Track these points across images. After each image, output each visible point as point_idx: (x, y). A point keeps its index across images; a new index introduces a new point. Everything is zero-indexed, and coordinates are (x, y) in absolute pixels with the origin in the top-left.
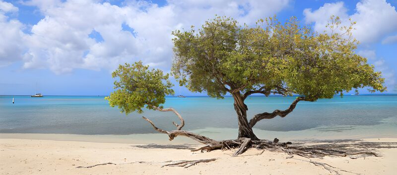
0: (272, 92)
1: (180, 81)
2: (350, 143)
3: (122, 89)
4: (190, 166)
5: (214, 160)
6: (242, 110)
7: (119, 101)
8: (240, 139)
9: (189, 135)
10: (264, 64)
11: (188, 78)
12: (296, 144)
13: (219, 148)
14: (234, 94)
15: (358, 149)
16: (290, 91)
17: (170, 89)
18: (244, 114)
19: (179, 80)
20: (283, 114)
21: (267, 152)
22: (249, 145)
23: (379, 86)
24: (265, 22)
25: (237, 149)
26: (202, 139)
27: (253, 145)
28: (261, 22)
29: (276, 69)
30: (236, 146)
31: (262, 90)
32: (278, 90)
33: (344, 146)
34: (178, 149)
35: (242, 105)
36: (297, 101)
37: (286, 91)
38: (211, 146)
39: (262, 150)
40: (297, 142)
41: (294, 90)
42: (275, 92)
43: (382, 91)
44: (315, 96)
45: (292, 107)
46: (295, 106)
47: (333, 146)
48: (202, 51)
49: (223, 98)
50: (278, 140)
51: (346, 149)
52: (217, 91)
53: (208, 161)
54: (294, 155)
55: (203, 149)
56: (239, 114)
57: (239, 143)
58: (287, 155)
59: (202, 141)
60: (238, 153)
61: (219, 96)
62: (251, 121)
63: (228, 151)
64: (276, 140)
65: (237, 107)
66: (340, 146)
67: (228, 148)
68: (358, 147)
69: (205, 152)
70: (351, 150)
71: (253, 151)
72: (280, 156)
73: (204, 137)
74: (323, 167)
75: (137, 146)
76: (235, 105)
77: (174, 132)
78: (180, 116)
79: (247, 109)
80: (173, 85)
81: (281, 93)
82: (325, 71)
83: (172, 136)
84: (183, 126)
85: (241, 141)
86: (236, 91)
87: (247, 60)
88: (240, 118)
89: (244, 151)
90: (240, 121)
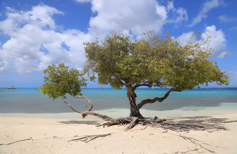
0: (153, 85)
1: (91, 78)
2: (204, 119)
3: (50, 82)
4: (89, 141)
5: (110, 134)
6: (132, 97)
7: (48, 91)
8: (131, 117)
9: (96, 115)
10: (146, 65)
11: (96, 75)
12: (169, 119)
13: (116, 124)
14: (127, 86)
15: (211, 124)
16: (165, 85)
17: (84, 82)
18: (134, 100)
19: (90, 76)
20: (161, 100)
21: (149, 127)
22: (137, 122)
23: (225, 81)
24: (146, 34)
25: (128, 125)
26: (104, 117)
27: (139, 122)
28: (144, 35)
29: (156, 68)
30: (128, 122)
31: (147, 84)
32: (157, 84)
33: (201, 121)
34: (89, 124)
35: (133, 94)
36: (169, 92)
37: (163, 85)
38: (110, 122)
39: (145, 126)
40: (170, 118)
41: (168, 84)
42: (155, 85)
43: (227, 84)
44: (182, 88)
45: (167, 95)
46: (168, 95)
47: (194, 122)
48: (103, 56)
49: (121, 89)
50: (157, 118)
51: (203, 124)
52: (117, 84)
53: (104, 136)
54: (168, 130)
55: (104, 125)
56: (130, 100)
57: (130, 121)
58: (163, 130)
59: (104, 119)
60: (128, 128)
61: (118, 88)
62: (139, 104)
63: (122, 126)
64: (156, 118)
65: (129, 95)
66: (198, 122)
67: (122, 124)
68: (211, 122)
69: (106, 126)
70: (207, 125)
71: (139, 126)
72: (158, 131)
73: (106, 116)
74: (190, 141)
75: (62, 122)
76: (128, 94)
77: (85, 112)
78: (89, 101)
79: (136, 97)
80: (86, 80)
81: (159, 86)
82: (190, 69)
83: (84, 116)
84: (92, 108)
85: (131, 119)
86: (129, 84)
87: (135, 62)
88: (131, 103)
89: (133, 126)
90: (131, 105)
